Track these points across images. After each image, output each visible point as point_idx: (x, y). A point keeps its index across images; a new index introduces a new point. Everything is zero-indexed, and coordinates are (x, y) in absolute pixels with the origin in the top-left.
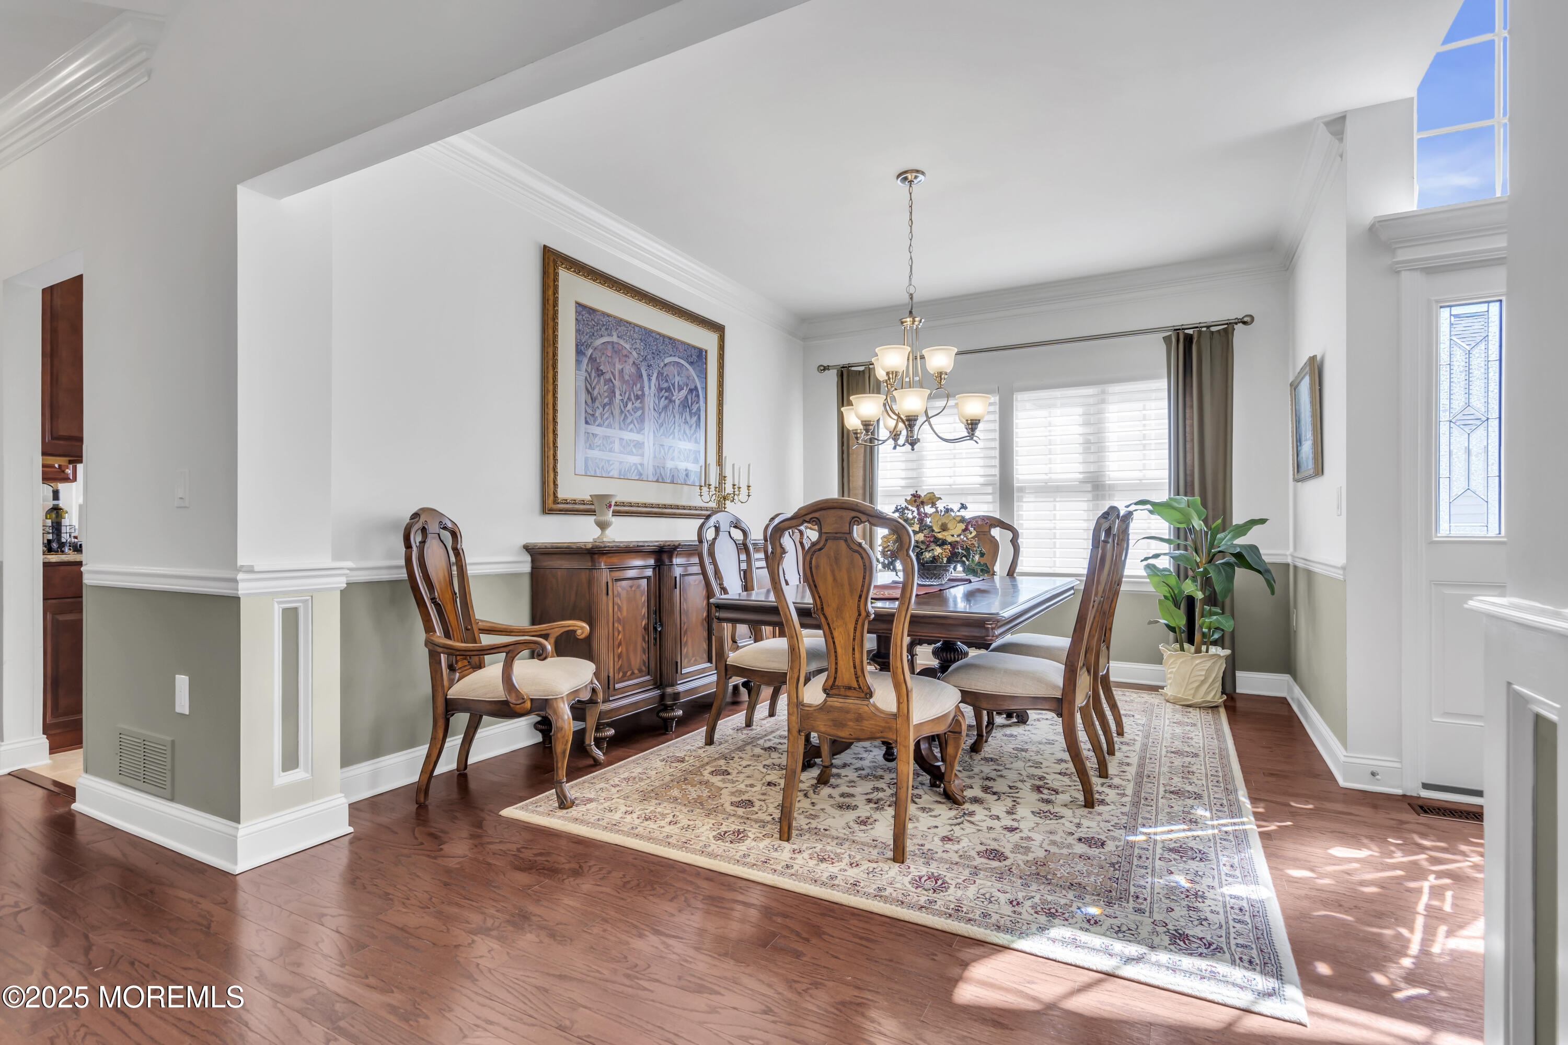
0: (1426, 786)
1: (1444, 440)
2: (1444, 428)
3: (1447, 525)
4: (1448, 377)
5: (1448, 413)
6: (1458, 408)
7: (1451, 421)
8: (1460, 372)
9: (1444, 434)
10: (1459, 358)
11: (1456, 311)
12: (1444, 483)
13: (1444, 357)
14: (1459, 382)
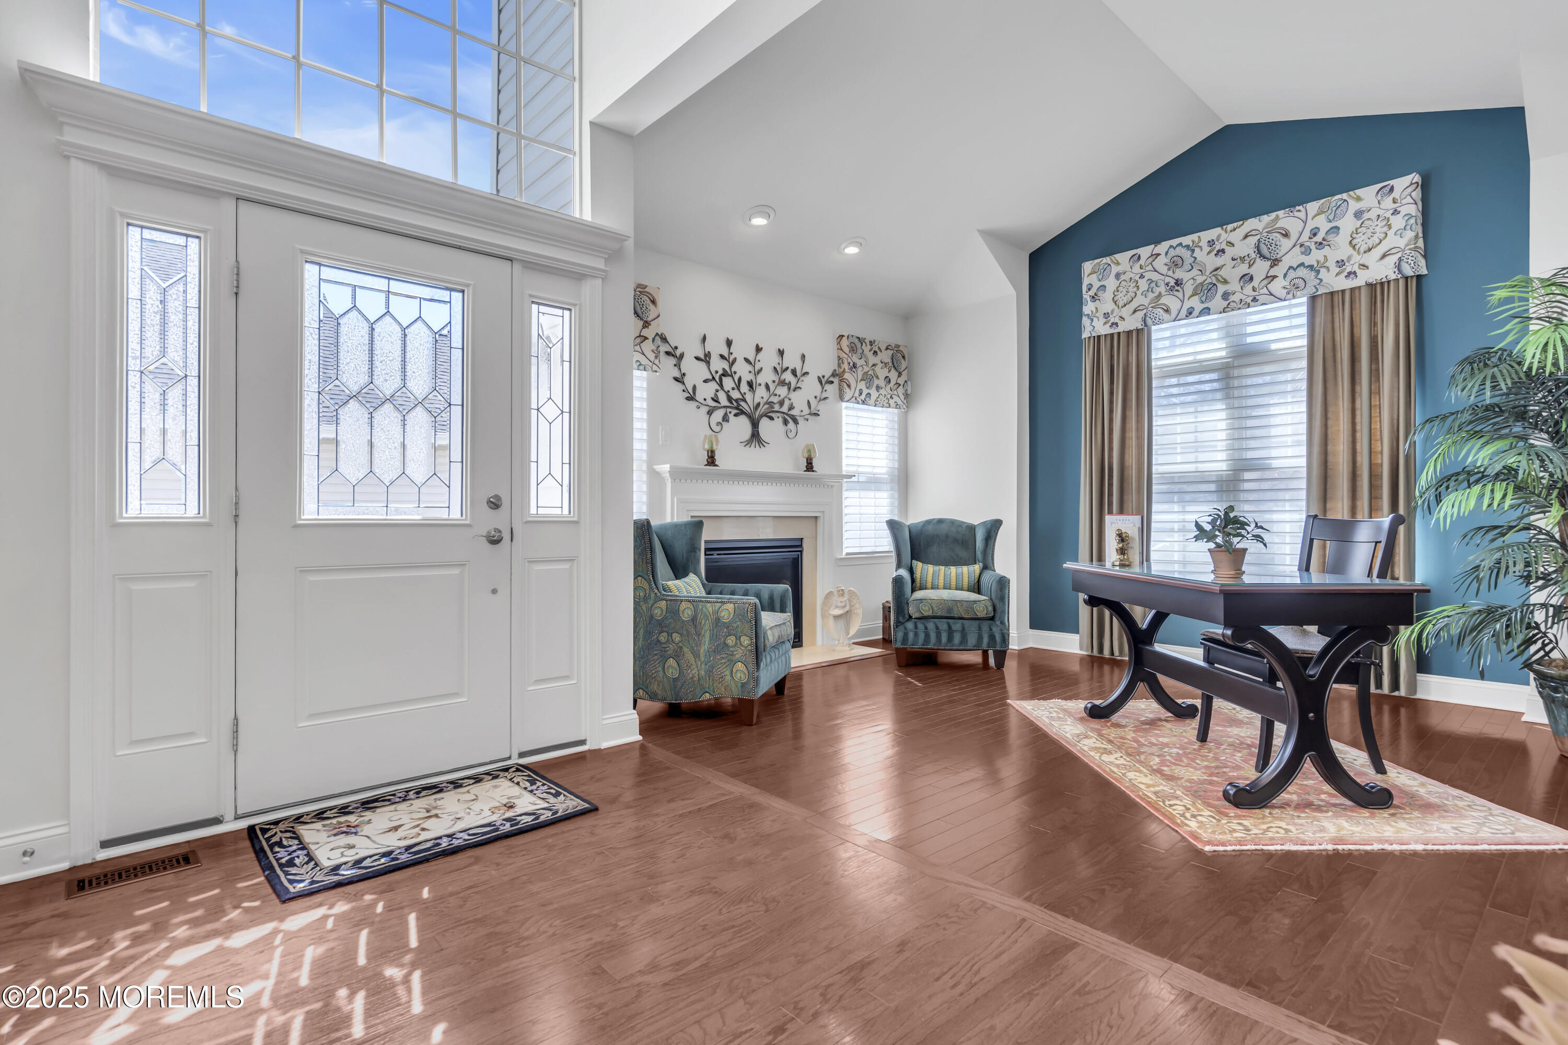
0: (105, 844)
1: (134, 395)
2: (134, 379)
3: (137, 503)
4: (139, 315)
5: (138, 362)
6: (152, 358)
7: (142, 372)
8: (154, 312)
9: (134, 387)
10: (152, 297)
11: (147, 234)
12: (133, 449)
13: (134, 291)
14: (153, 326)
